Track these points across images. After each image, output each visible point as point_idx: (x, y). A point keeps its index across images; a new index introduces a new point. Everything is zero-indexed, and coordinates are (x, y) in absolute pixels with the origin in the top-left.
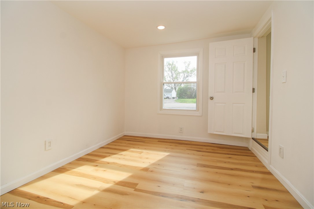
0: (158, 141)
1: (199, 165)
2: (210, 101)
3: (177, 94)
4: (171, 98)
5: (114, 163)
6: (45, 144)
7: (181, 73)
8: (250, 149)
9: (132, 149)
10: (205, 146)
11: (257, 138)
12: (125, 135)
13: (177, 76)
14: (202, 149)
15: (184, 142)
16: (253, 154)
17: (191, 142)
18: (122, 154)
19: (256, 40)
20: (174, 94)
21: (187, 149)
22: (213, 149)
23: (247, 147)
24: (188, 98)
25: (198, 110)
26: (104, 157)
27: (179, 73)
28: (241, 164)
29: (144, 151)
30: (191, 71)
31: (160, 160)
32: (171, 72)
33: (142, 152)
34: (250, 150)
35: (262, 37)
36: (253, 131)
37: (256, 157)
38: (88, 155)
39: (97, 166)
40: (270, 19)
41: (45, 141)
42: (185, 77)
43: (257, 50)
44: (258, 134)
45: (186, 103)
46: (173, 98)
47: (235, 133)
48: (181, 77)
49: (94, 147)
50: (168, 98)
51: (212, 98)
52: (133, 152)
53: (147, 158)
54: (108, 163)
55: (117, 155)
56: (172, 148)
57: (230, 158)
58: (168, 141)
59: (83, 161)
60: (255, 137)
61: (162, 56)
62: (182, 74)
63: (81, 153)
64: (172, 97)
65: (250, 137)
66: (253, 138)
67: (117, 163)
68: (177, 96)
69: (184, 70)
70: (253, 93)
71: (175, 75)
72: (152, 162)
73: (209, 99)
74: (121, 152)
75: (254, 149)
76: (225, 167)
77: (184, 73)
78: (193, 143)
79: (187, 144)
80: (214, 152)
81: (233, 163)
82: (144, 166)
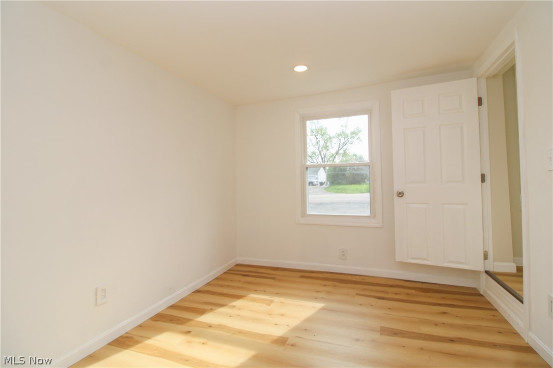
0: (299, 275)
1: (384, 331)
2: (397, 199)
3: (328, 177)
4: (318, 185)
5: (221, 327)
6: (96, 294)
7: (334, 137)
8: (482, 293)
9: (252, 295)
10: (391, 286)
11: (495, 271)
12: (238, 262)
13: (326, 144)
14: (387, 292)
15: (349, 278)
16: (488, 303)
17: (363, 278)
18: (234, 306)
19: (483, 82)
20: (322, 176)
21: (357, 294)
22: (408, 294)
23: (475, 289)
24: (347, 184)
25: (374, 217)
26: (202, 312)
27: (330, 138)
28: (468, 328)
29: (277, 299)
30: (352, 133)
31: (309, 320)
32: (316, 136)
33: (272, 302)
34: (481, 295)
35: (494, 76)
36: (486, 257)
37: (496, 310)
38: (173, 307)
39: (189, 332)
40: (513, 44)
41: (96, 289)
42: (341, 145)
43: (484, 101)
44: (496, 263)
45: (346, 193)
46: (321, 184)
47: (450, 262)
48: (333, 144)
49: (182, 292)
50: (311, 183)
51: (401, 194)
52: (254, 300)
53: (282, 315)
54: (210, 326)
55: (226, 307)
56: (328, 292)
57: (444, 313)
58: (320, 275)
59: (164, 322)
60: (491, 270)
61: (303, 118)
62: (336, 139)
63: (160, 305)
64: (320, 181)
65: (482, 269)
66: (487, 272)
67: (226, 326)
68: (328, 181)
69: (339, 132)
70: (483, 183)
71: (323, 142)
72: (294, 323)
73: (395, 195)
74: (234, 301)
75: (490, 293)
76: (436, 334)
77: (340, 137)
78: (367, 280)
79: (355, 283)
80: (411, 299)
81: (452, 326)
82: (279, 332)
